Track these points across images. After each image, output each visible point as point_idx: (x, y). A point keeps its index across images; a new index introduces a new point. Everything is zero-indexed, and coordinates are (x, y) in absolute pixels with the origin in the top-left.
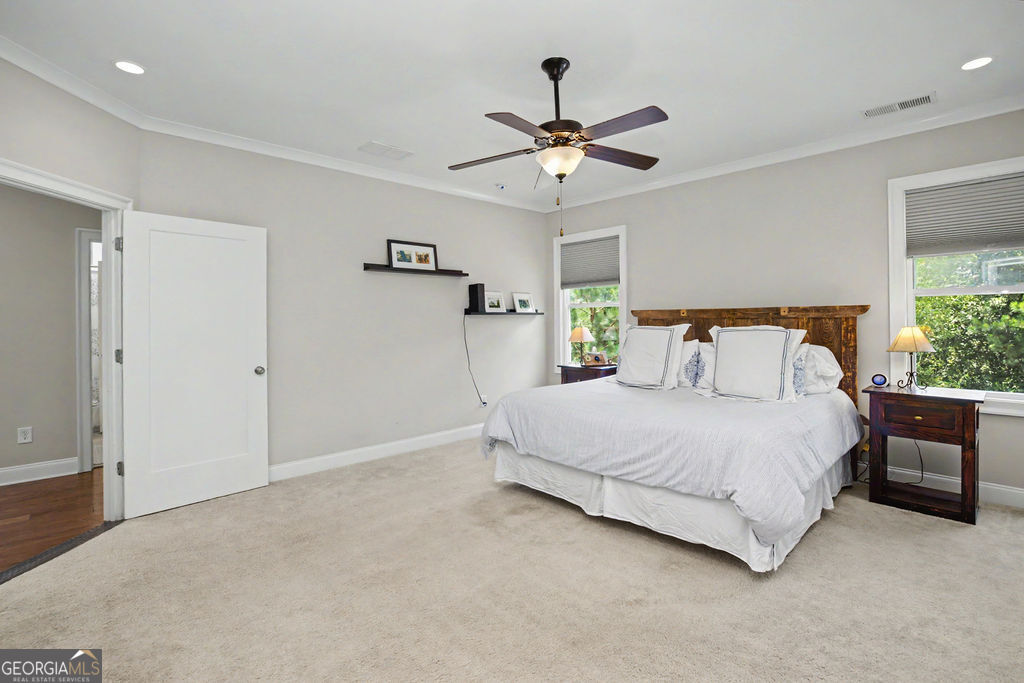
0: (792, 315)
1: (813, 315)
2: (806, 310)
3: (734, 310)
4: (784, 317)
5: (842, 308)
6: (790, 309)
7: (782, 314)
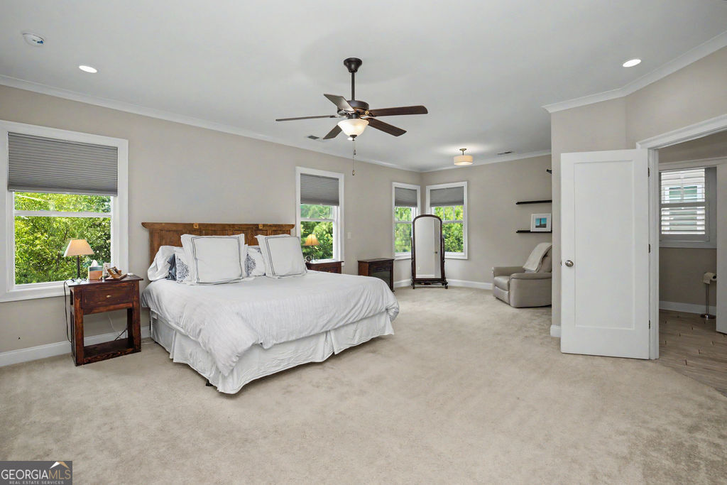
0: (264, 229)
1: (274, 228)
2: (270, 226)
3: (233, 225)
4: (261, 230)
5: (286, 225)
6: (264, 225)
7: (260, 228)
